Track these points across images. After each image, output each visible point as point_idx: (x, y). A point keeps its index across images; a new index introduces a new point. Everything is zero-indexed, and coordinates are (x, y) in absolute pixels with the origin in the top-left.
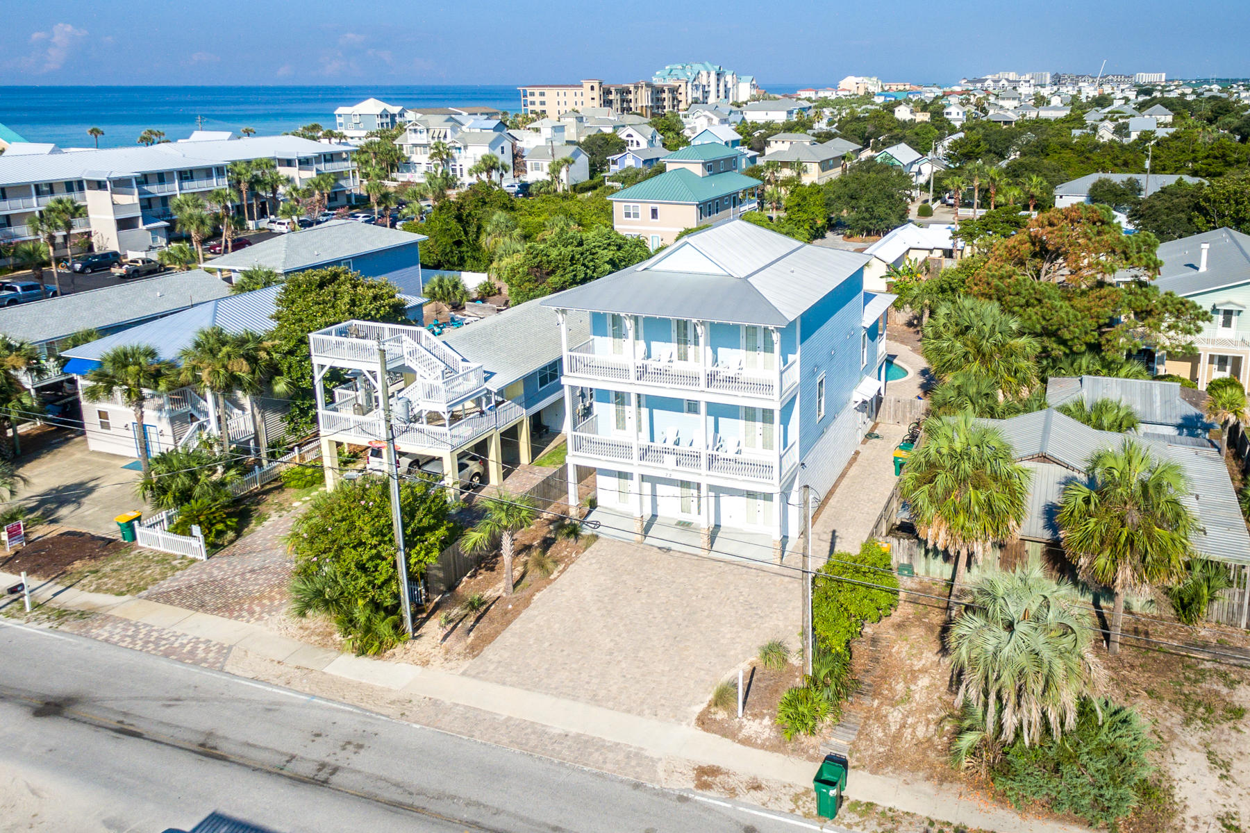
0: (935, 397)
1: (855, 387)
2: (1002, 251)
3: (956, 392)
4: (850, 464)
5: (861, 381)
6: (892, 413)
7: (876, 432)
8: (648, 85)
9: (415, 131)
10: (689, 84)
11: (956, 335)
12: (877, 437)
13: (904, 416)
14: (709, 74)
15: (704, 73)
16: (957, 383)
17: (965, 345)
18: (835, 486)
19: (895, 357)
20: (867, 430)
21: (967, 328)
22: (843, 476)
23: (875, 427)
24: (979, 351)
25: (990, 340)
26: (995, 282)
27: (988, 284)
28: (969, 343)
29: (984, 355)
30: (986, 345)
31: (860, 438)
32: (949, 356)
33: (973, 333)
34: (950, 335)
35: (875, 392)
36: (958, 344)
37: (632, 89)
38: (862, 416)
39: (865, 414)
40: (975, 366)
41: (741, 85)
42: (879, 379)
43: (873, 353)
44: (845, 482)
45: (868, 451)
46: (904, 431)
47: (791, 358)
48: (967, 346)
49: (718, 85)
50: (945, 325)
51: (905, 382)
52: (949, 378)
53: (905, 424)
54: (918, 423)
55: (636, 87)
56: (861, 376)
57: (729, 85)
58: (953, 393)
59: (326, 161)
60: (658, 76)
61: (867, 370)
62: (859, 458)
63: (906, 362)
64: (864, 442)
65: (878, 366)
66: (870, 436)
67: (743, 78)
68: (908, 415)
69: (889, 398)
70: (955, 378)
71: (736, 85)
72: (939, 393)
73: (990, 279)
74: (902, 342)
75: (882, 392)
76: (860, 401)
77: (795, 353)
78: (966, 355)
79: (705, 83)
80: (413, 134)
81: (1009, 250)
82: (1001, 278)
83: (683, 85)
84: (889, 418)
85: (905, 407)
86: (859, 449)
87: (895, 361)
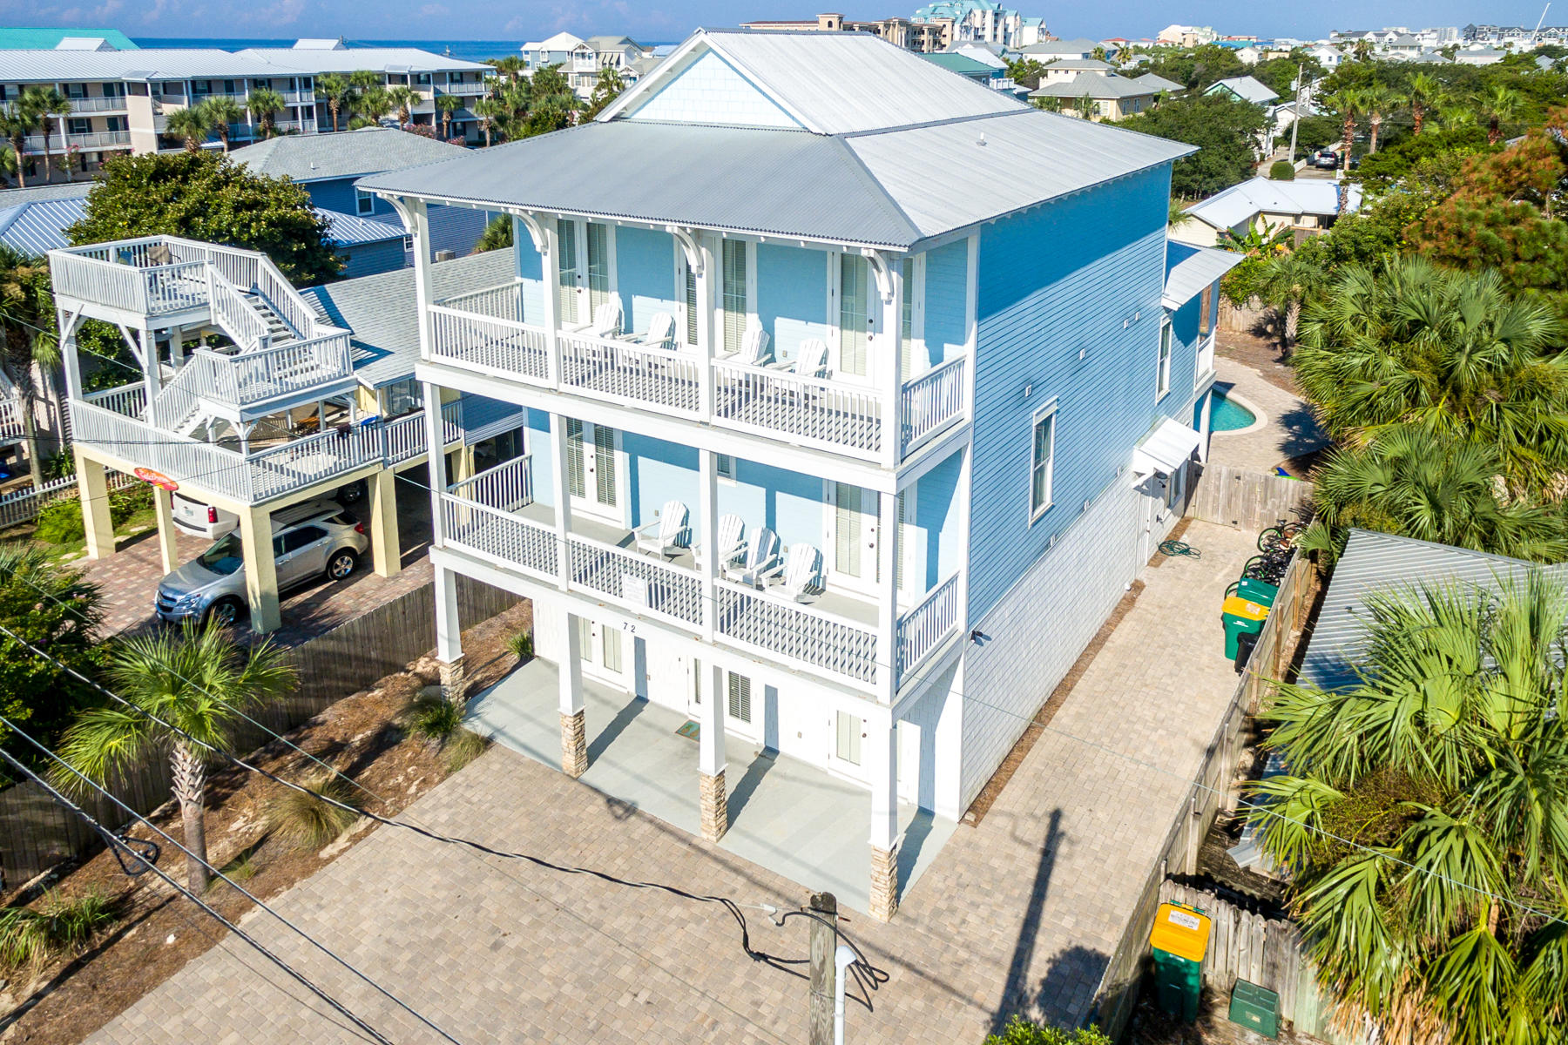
0: (1331, 479)
1: (1140, 439)
2: (1486, 172)
3: (1389, 473)
4: (1119, 613)
5: (1153, 427)
6: (1222, 501)
7: (1185, 539)
8: (902, 23)
9: (583, 55)
10: (957, 26)
11: (1385, 341)
12: (1186, 552)
13: (1249, 510)
14: (984, 13)
15: (978, 12)
16: (1391, 452)
17: (1408, 364)
18: (1076, 670)
19: (1229, 386)
20: (1162, 534)
21: (1417, 325)
22: (1098, 642)
23: (1182, 527)
24: (1446, 378)
25: (1477, 357)
26: (1480, 229)
27: (1460, 235)
28: (1418, 359)
29: (1457, 391)
30: (1467, 370)
31: (1148, 549)
32: (1367, 388)
33: (1429, 337)
34: (1367, 340)
35: (1187, 455)
36: (1390, 362)
37: (881, 27)
38: (1154, 506)
39: (1161, 501)
40: (1435, 415)
41: (1026, 30)
42: (1197, 427)
43: (1186, 371)
44: (1103, 660)
45: (1164, 583)
46: (1246, 545)
47: (951, 352)
48: (1414, 366)
49: (996, 29)
50: (1355, 320)
51: (1251, 435)
52: (1365, 437)
53: (1249, 525)
54: (1280, 530)
55: (887, 26)
56: (1155, 418)
57: (1011, 30)
58: (1383, 475)
59: (453, 81)
60: (919, 16)
61: (1169, 405)
62: (1142, 601)
63: (1252, 398)
64: (1155, 562)
65: (1195, 398)
66: (1169, 547)
67: (1029, 20)
68: (1258, 508)
69: (1216, 468)
70: (1384, 437)
71: (1019, 29)
72: (1339, 472)
73: (1466, 226)
74: (1244, 361)
75: (1202, 453)
76: (1150, 474)
77: (961, 341)
78: (1413, 386)
79: (978, 25)
80: (581, 60)
81: (1503, 170)
82: (1492, 223)
83: (949, 25)
84: (1215, 510)
85: (1252, 491)
86: (1143, 575)
87: (1230, 394)
